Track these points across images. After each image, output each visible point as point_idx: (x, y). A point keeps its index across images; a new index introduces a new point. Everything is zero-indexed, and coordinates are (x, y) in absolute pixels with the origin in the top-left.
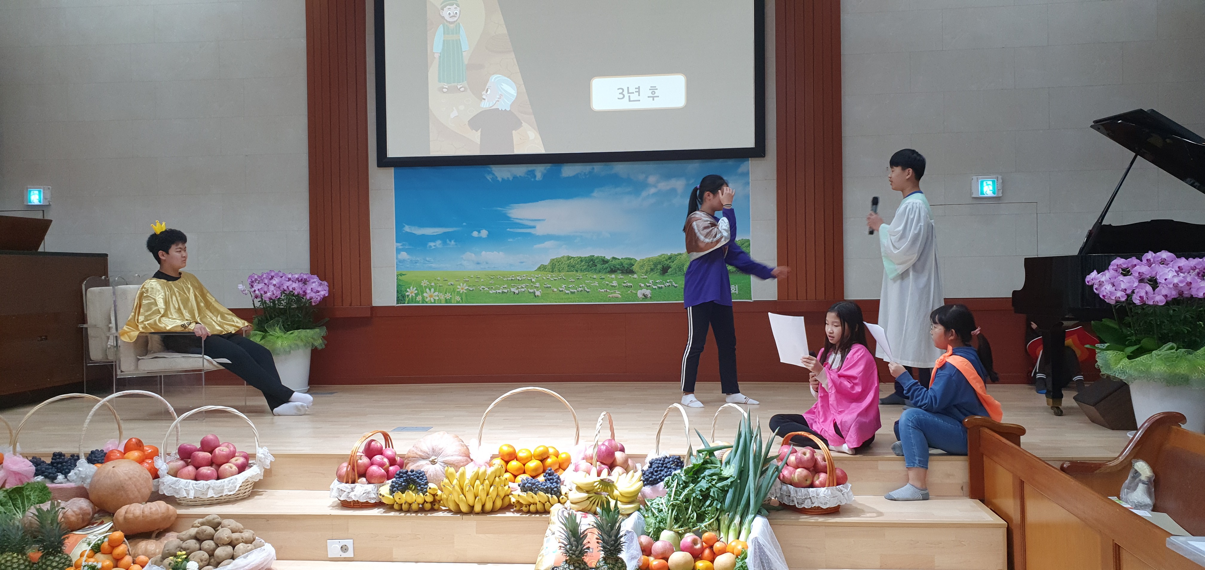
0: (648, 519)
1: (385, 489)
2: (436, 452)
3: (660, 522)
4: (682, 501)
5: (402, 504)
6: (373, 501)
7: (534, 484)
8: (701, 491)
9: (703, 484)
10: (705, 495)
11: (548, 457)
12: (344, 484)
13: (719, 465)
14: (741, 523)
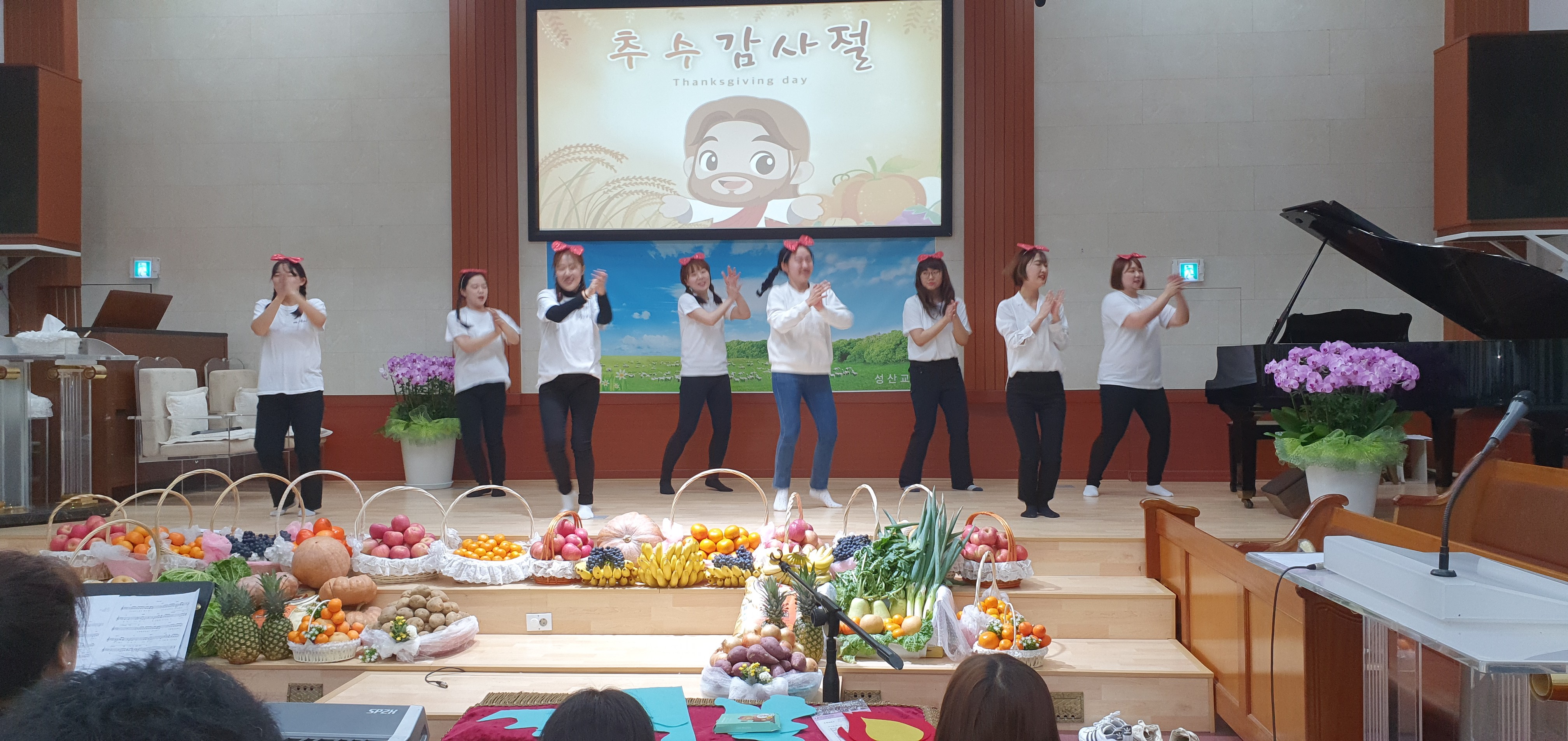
0: (839, 589)
1: (582, 565)
2: (629, 531)
3: (850, 591)
4: (871, 571)
5: (598, 580)
6: (569, 578)
7: (728, 559)
8: (889, 562)
9: (891, 557)
10: (893, 567)
11: (739, 537)
12: (540, 561)
13: (906, 540)
14: (927, 593)
